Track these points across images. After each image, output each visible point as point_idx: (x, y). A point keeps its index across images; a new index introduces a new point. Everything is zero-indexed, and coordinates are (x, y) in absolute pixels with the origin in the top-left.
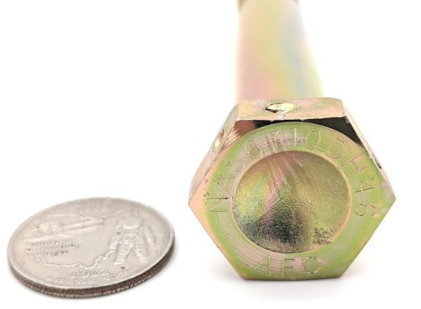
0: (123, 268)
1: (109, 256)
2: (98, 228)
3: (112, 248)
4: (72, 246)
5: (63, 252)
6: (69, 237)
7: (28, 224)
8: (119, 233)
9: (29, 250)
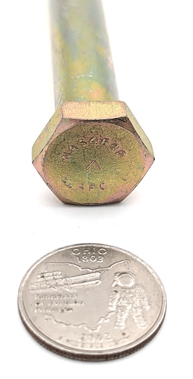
0: (124, 334)
1: (109, 318)
2: (97, 283)
3: (111, 309)
4: (76, 302)
5: (68, 310)
6: (72, 291)
7: (33, 272)
8: (116, 292)
9: (38, 304)
